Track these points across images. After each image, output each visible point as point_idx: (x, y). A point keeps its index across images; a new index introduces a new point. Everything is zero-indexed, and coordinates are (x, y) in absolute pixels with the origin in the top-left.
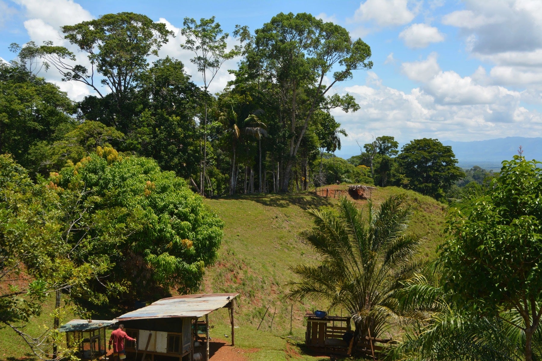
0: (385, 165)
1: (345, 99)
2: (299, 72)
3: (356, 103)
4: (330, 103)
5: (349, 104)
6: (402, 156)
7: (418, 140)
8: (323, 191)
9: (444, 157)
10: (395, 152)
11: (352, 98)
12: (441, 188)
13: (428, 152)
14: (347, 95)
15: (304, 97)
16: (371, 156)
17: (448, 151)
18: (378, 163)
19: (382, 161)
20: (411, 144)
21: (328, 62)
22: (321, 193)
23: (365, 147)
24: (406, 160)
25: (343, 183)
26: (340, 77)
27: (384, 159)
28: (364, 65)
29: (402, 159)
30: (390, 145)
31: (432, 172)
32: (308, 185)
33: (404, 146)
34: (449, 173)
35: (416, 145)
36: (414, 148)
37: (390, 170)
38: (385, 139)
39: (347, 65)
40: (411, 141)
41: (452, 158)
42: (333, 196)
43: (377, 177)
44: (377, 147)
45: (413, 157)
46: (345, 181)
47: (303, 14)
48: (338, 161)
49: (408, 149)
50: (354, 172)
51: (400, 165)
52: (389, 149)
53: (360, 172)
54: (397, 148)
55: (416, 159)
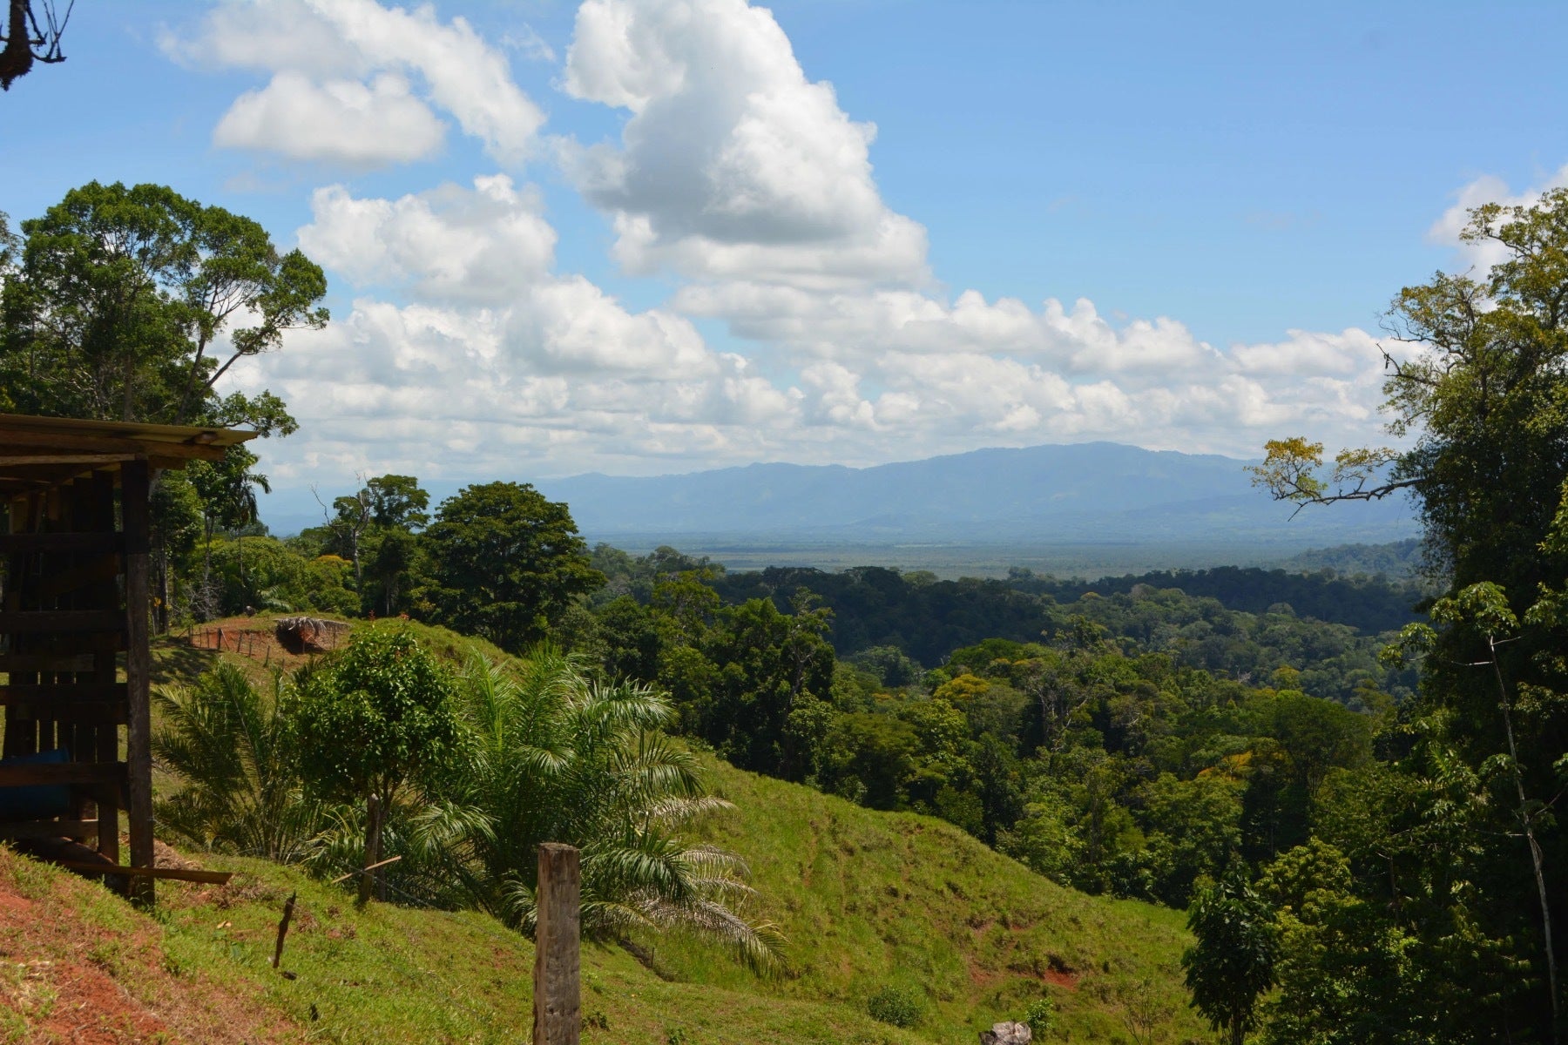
0: (392, 557)
1: (260, 404)
2: (141, 338)
3: (288, 414)
4: (223, 414)
5: (270, 417)
6: (436, 530)
7: (479, 488)
8: (208, 633)
9: (547, 530)
10: (421, 520)
11: (277, 403)
12: (543, 614)
13: (506, 519)
14: (266, 394)
15: (159, 388)
16: (354, 530)
17: (558, 514)
18: (373, 548)
19: (384, 544)
20: (460, 497)
21: (217, 307)
22: (205, 640)
23: (336, 505)
24: (449, 542)
25: (265, 612)
26: (249, 343)
27: (388, 538)
28: (307, 319)
29: (438, 538)
30: (405, 499)
31: (517, 572)
32: (171, 620)
33: (442, 503)
34: (559, 574)
35: (474, 501)
36: (469, 508)
37: (406, 568)
38: (391, 484)
39: (267, 313)
40: (461, 491)
41: (570, 534)
42: (236, 647)
43: (369, 588)
44: (370, 504)
45: (467, 532)
46: (272, 606)
47: (150, 189)
48: (258, 548)
49: (453, 511)
50: (304, 575)
51: (434, 555)
52: (402, 510)
53: (322, 576)
54: (424, 508)
55: (474, 539)
